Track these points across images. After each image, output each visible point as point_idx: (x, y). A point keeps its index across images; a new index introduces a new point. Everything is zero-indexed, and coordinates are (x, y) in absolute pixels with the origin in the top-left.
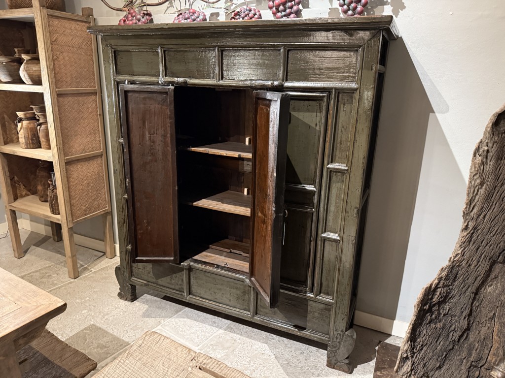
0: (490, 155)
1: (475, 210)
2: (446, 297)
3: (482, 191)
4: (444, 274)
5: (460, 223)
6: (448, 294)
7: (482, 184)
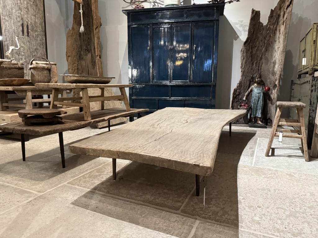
0: (244, 52)
1: (243, 66)
2: (240, 93)
3: (244, 61)
4: (238, 85)
5: (241, 70)
6: (240, 92)
7: (244, 59)
